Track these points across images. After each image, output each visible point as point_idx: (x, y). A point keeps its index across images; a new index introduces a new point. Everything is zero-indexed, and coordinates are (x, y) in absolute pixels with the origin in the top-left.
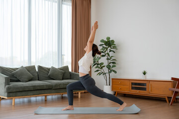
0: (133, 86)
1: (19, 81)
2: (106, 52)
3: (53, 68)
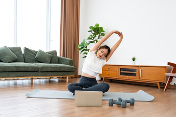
0: (122, 72)
1: (2, 61)
2: (95, 39)
3: (40, 51)
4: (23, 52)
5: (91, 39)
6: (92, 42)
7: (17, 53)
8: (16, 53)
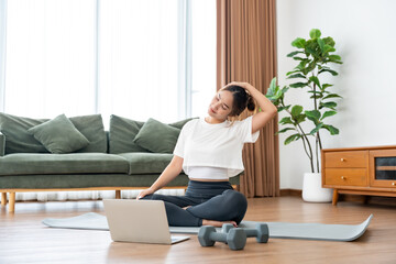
0: (380, 168)
1: (46, 151)
2: (309, 75)
3: (152, 122)
4: (107, 128)
5: (299, 76)
6: (300, 85)
7: (89, 129)
8: (86, 130)
